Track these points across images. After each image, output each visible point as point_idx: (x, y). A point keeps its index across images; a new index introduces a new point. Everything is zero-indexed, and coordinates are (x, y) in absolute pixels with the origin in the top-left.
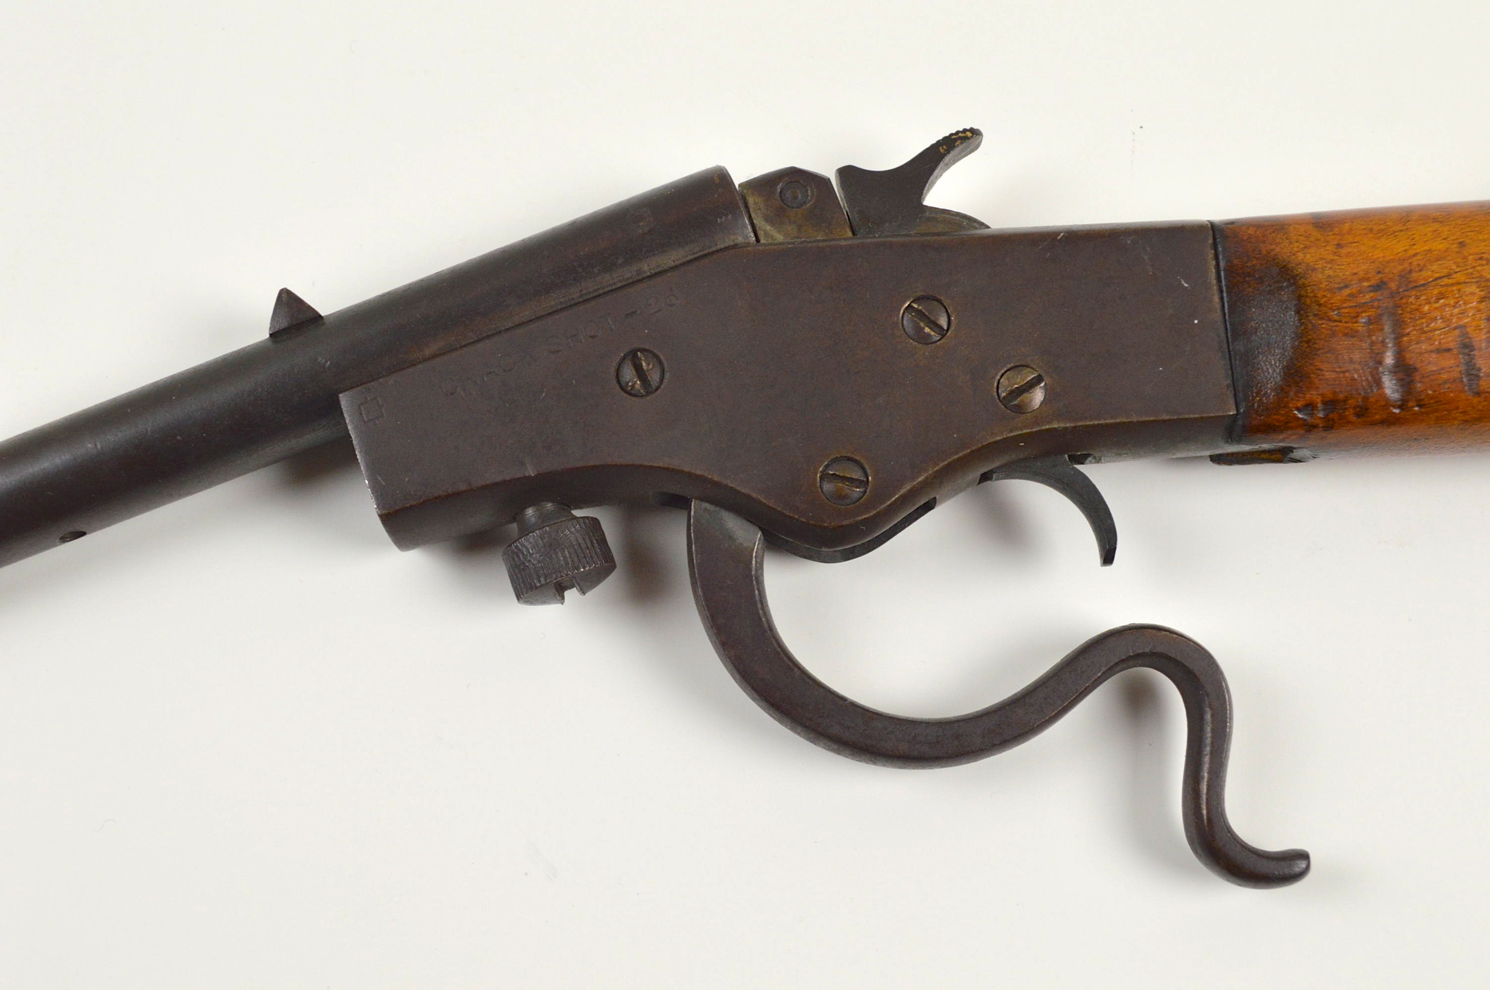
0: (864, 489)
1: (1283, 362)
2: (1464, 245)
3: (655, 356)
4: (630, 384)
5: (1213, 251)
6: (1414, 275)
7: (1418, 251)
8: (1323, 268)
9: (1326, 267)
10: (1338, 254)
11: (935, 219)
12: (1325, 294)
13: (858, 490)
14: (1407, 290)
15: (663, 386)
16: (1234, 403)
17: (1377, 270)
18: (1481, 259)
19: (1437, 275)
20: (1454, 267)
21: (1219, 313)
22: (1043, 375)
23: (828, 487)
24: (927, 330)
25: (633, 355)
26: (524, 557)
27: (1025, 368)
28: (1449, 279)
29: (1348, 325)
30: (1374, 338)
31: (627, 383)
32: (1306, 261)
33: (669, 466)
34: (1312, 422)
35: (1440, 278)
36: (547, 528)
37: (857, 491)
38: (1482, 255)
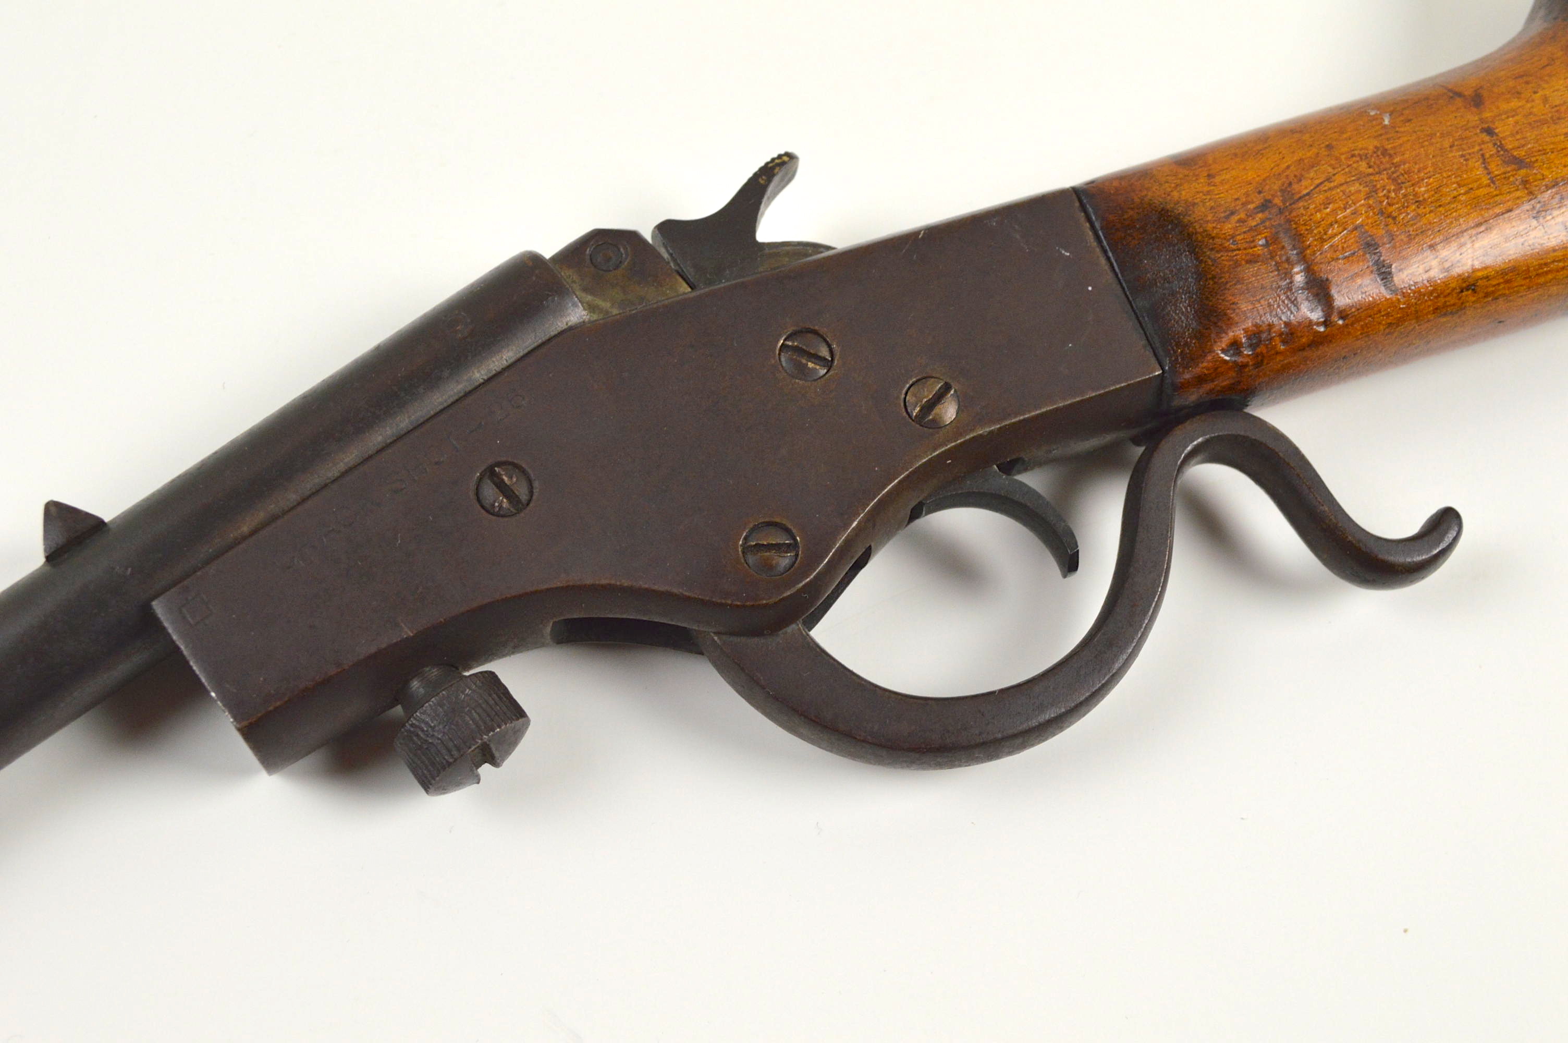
0: (795, 552)
1: (1194, 305)
2: (1333, 147)
3: (516, 466)
4: (497, 504)
5: (1083, 214)
6: (1295, 187)
7: (1290, 163)
8: (1203, 201)
9: (1205, 199)
10: (1212, 184)
11: (777, 255)
12: (1214, 225)
13: (789, 554)
14: (1294, 203)
15: (534, 497)
16: (1156, 362)
17: (1257, 190)
18: (1353, 156)
19: (1317, 182)
20: (1330, 170)
21: (1110, 275)
22: (948, 380)
23: (751, 559)
24: (810, 365)
25: (490, 473)
26: (425, 734)
27: (928, 379)
28: (1331, 182)
29: (1247, 251)
30: (1278, 258)
31: (493, 505)
32: (1183, 198)
33: (568, 584)
34: (1242, 362)
35: (1321, 183)
36: (444, 692)
37: (787, 556)
38: (1353, 152)
